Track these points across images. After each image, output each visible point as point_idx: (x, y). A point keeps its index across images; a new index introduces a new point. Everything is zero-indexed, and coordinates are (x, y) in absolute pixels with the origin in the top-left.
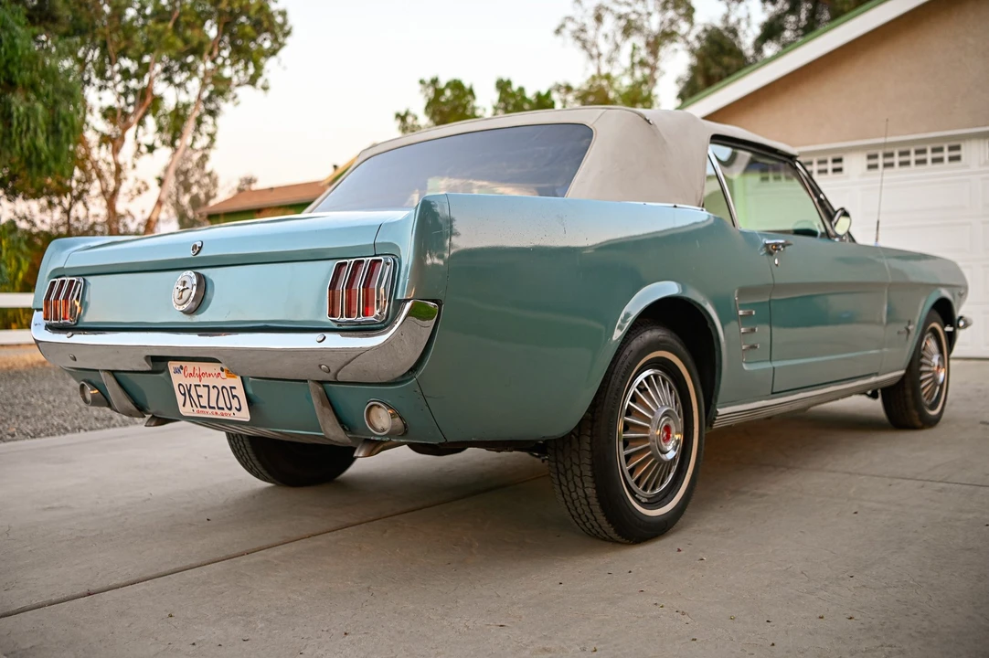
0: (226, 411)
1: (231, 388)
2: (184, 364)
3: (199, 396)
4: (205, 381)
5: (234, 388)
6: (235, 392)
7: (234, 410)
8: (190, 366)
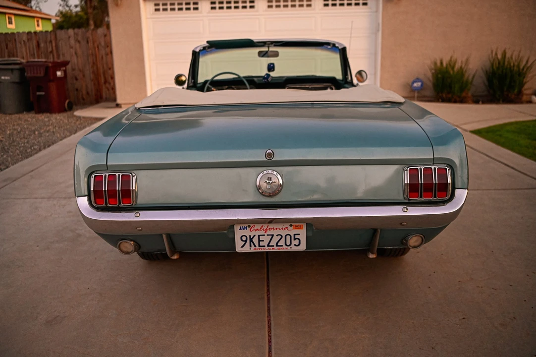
0: (284, 246)
1: (295, 235)
2: (251, 225)
3: (259, 241)
4: (269, 232)
5: (299, 234)
6: (296, 237)
7: (292, 246)
8: (258, 226)
